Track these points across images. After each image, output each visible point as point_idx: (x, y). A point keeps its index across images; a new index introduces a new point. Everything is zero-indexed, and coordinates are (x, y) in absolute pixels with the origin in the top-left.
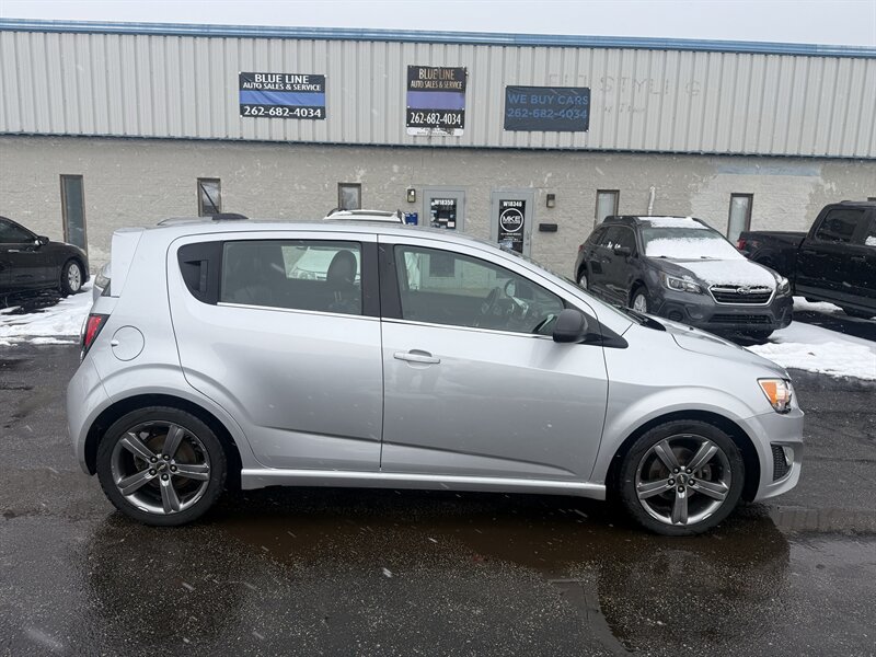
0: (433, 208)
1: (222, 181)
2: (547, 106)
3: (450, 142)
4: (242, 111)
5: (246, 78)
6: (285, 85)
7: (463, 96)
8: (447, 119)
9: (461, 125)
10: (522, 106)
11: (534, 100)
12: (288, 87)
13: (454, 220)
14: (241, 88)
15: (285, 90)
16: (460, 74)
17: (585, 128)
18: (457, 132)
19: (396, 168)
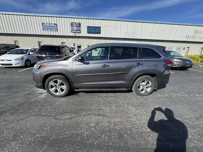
0: (77, 46)
1: (42, 42)
2: (94, 30)
3: (79, 35)
4: (43, 30)
5: (43, 24)
6: (50, 25)
7: (80, 28)
8: (78, 31)
9: (80, 33)
10: (90, 30)
11: (92, 28)
12: (51, 26)
13: (81, 48)
14: (42, 26)
15: (50, 26)
16: (80, 24)
17: (100, 34)
18: (80, 34)
19: (71, 40)
